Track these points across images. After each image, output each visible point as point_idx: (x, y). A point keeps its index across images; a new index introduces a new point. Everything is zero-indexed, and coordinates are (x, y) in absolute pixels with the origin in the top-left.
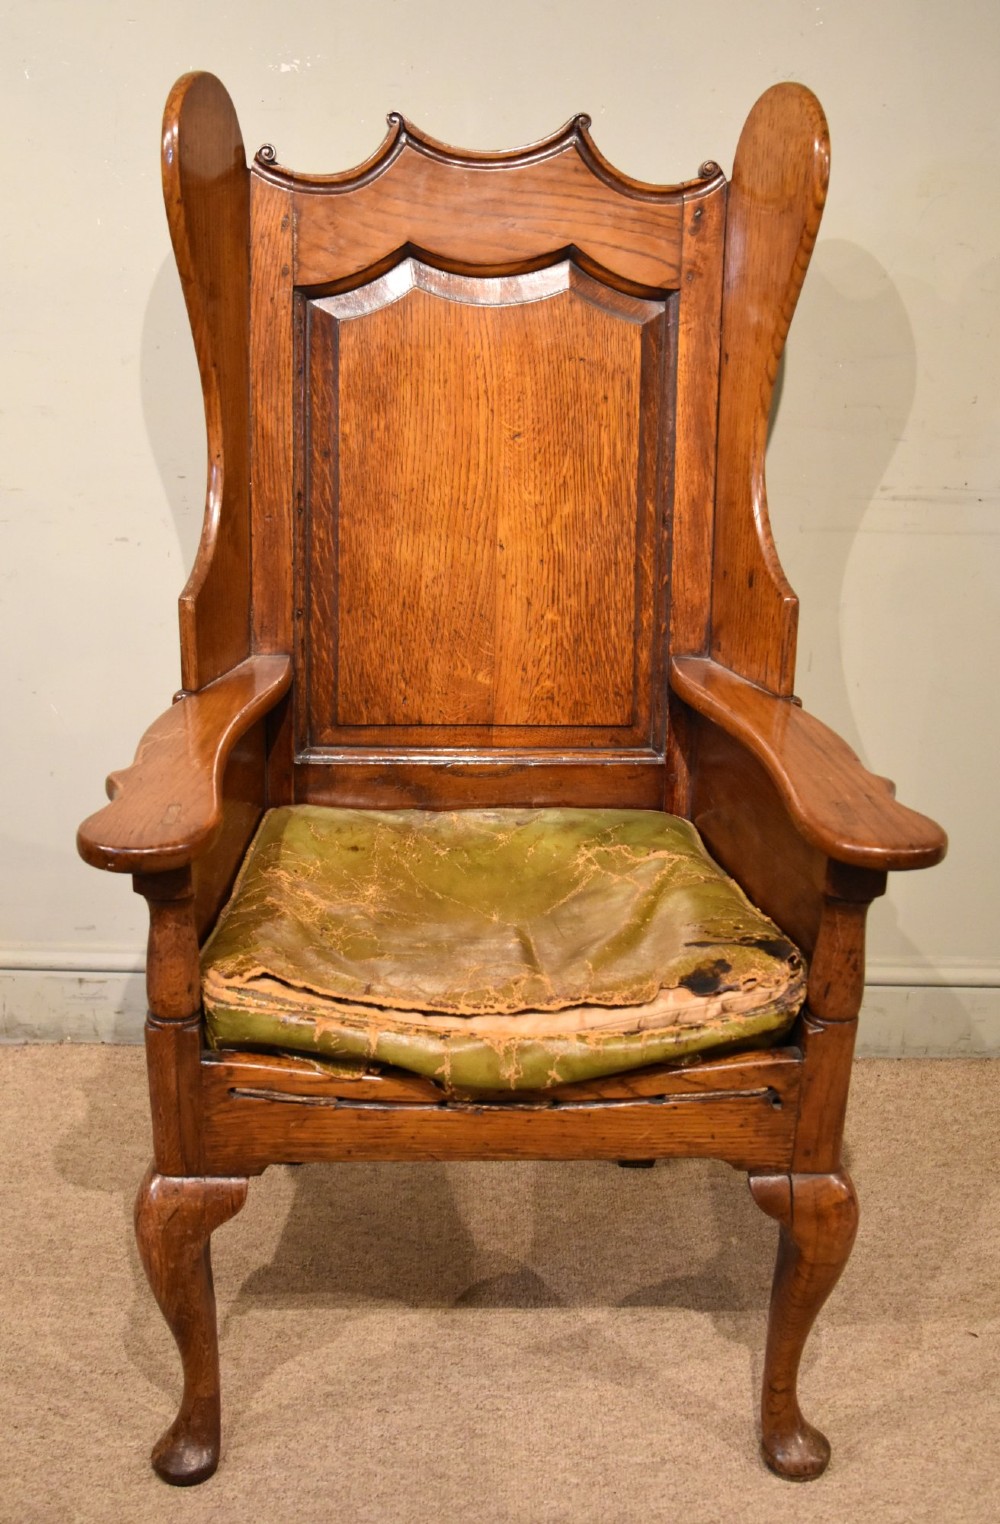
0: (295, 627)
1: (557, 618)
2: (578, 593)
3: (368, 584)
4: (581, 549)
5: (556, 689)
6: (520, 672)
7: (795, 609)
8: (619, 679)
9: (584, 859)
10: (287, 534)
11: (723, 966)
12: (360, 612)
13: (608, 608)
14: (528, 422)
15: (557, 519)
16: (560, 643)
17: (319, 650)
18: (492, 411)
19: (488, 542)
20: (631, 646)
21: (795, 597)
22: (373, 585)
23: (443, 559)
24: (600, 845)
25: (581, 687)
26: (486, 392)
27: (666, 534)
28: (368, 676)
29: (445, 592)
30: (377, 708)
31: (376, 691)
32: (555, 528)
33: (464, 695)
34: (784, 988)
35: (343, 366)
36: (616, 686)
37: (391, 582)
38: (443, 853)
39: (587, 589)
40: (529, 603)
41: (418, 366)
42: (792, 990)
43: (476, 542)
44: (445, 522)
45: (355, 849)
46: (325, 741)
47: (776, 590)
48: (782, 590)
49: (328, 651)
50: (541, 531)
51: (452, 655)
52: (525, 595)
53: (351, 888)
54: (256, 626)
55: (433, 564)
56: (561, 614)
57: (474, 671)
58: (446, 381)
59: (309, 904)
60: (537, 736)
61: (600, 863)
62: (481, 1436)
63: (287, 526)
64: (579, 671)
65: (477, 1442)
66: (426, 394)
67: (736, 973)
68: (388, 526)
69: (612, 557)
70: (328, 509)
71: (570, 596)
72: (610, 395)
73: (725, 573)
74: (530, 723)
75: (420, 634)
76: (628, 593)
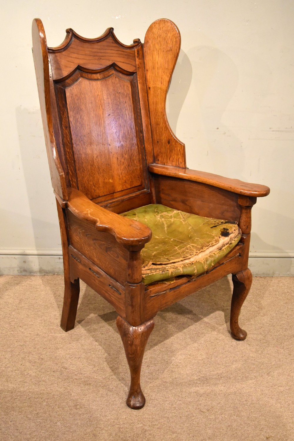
1: (124, 161)
2: (127, 153)
4: (126, 142)
5: (126, 179)
6: (118, 177)
8: (138, 173)
12: (81, 170)
13: (133, 156)
14: (111, 111)
16: (125, 168)
17: (73, 183)
18: (103, 109)
19: (107, 145)
20: (139, 164)
22: (83, 161)
23: (98, 151)
25: (131, 178)
26: (101, 104)
27: (142, 135)
28: (86, 187)
29: (100, 160)
30: (89, 195)
31: (88, 190)
32: (120, 138)
33: (108, 186)
35: (68, 102)
36: (138, 175)
37: (87, 160)
39: (129, 152)
40: (118, 158)
41: (85, 99)
43: (104, 145)
44: (97, 141)
49: (75, 182)
50: (118, 139)
51: (103, 176)
52: (116, 157)
55: (96, 153)
57: (109, 179)
58: (92, 103)
60: (124, 193)
62: (174, 372)
63: (61, 150)
64: (130, 173)
65: (173, 373)
66: (88, 107)
68: (84, 145)
69: (132, 143)
70: (69, 143)
71: (125, 155)
72: (126, 101)
73: (158, 142)
74: (122, 190)
75: (96, 172)
76: (137, 151)
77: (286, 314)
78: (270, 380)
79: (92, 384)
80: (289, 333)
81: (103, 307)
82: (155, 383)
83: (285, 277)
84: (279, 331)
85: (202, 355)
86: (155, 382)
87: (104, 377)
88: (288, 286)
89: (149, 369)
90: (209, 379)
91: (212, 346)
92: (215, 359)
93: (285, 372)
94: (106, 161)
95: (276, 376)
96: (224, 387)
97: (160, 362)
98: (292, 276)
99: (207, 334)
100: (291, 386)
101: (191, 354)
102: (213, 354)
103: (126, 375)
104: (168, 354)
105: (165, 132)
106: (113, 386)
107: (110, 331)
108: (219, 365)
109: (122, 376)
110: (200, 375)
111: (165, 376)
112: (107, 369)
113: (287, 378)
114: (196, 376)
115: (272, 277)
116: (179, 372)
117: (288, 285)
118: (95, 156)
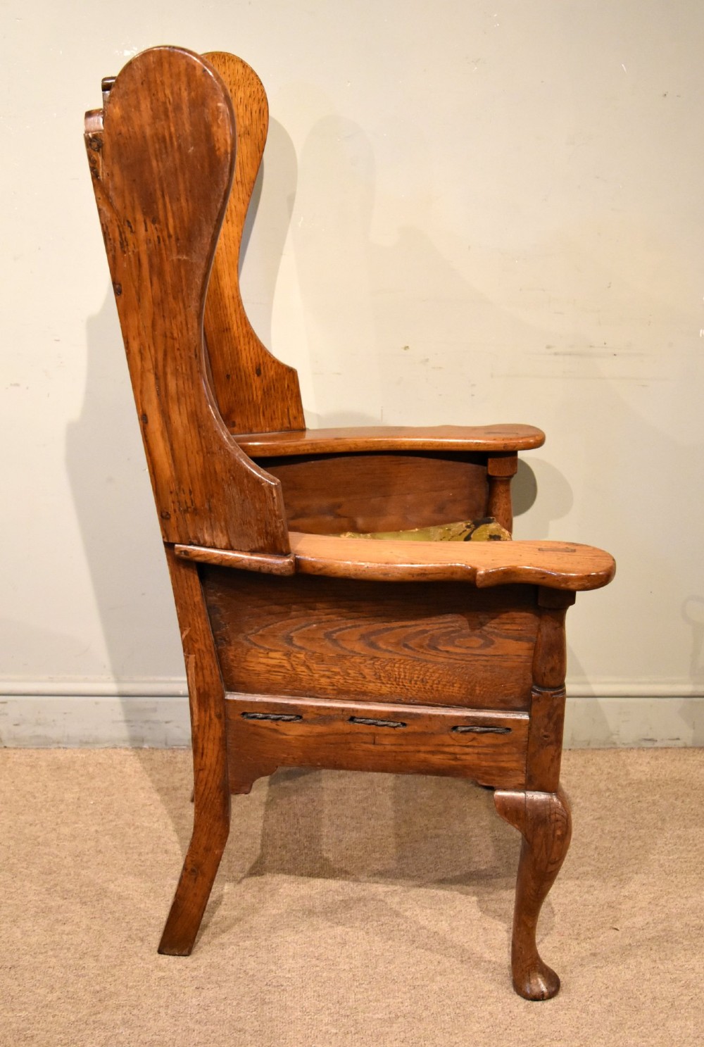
62: (269, 1003)
65: (266, 1007)
73: (228, 376)
77: (596, 848)
78: (532, 1023)
79: (36, 1039)
80: (597, 898)
81: (97, 831)
82: (213, 1034)
83: (604, 749)
84: (571, 892)
85: (352, 958)
86: (213, 1032)
87: (74, 1019)
88: (609, 773)
89: (200, 995)
90: (362, 1021)
91: (382, 933)
92: (386, 968)
93: (575, 1002)
95: (547, 1012)
96: (403, 1042)
97: (232, 978)
98: (623, 746)
99: (372, 902)
100: (585, 1039)
101: (321, 954)
102: (383, 955)
103: (135, 1012)
104: (259, 955)
105: (247, 348)
106: (94, 1041)
107: (106, 896)
108: (394, 984)
109: (125, 1014)
110: (338, 1012)
111: (242, 1015)
112: (84, 998)
113: (578, 1017)
114: (327, 1012)
115: (570, 750)
116: (283, 1004)
117: (609, 770)
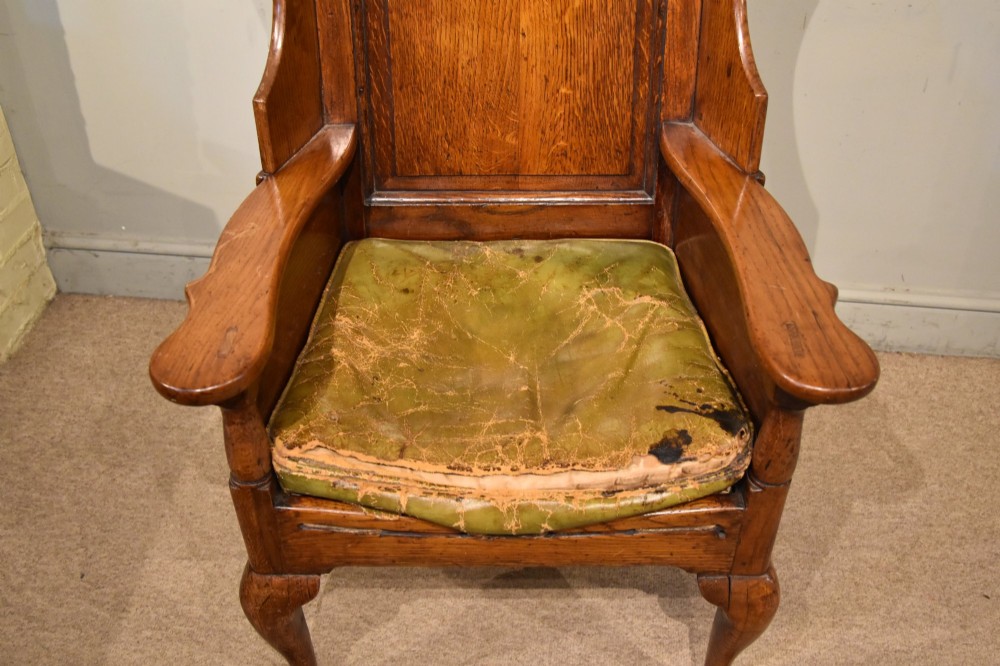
0: (357, 101)
1: (570, 92)
2: (587, 71)
3: (415, 67)
4: (591, 36)
5: (569, 147)
6: (540, 135)
7: (764, 104)
8: (619, 139)
9: (585, 299)
10: (346, 28)
11: (685, 437)
12: (409, 88)
13: (611, 83)
15: (569, 10)
16: (572, 112)
17: (379, 118)
19: (512, 31)
20: (629, 114)
21: (765, 93)
22: (419, 67)
23: (475, 46)
24: (599, 287)
25: (588, 145)
27: (660, 22)
28: (419, 138)
29: (478, 72)
30: (427, 163)
31: (426, 150)
32: (568, 18)
33: (495, 152)
34: (733, 456)
36: (617, 144)
37: (433, 64)
38: (475, 293)
39: (594, 68)
40: (547, 80)
42: (739, 459)
43: (502, 31)
44: (476, 15)
45: (406, 291)
46: (388, 187)
47: (749, 86)
48: (754, 86)
49: (386, 119)
50: (556, 21)
51: (484, 122)
52: (543, 74)
53: (401, 331)
54: (326, 102)
55: (468, 49)
56: (573, 88)
57: (502, 134)
59: (365, 351)
60: (554, 183)
61: (598, 303)
63: (346, 21)
64: (587, 133)
67: (695, 446)
68: (429, 19)
69: (615, 42)
71: (580, 74)
74: (548, 173)
75: (459, 105)
76: (628, 71)
94: (502, 80)
118: (464, 59)
